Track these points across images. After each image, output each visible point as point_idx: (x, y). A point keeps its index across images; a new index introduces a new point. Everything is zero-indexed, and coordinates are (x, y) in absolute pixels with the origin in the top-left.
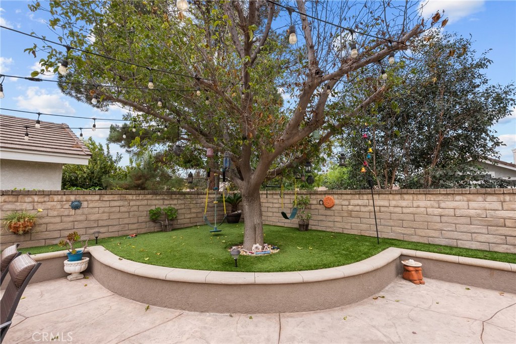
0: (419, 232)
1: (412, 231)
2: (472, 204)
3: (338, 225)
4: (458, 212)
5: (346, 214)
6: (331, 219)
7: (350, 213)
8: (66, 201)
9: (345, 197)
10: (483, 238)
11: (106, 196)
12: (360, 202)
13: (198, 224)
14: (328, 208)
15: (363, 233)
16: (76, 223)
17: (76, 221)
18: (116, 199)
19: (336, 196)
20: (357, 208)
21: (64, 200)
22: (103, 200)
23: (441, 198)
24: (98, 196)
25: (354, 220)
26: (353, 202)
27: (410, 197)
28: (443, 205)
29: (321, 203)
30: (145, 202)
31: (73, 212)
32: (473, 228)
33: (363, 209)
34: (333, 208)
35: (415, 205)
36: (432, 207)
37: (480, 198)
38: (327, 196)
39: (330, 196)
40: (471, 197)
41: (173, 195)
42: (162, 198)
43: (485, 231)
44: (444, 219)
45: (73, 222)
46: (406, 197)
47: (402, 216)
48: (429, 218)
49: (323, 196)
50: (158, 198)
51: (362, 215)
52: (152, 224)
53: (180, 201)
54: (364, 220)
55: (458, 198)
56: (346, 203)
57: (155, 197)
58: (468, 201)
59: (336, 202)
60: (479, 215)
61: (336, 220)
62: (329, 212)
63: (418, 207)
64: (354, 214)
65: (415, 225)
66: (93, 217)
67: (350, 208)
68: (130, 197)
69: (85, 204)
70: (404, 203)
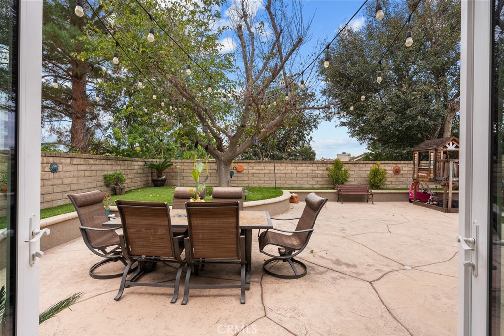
0: (288, 182)
1: (284, 182)
2: (309, 168)
3: (245, 182)
4: (304, 172)
5: (251, 175)
6: (241, 179)
7: (253, 175)
8: (46, 164)
9: (251, 165)
10: (310, 183)
11: (75, 160)
12: (259, 168)
13: (132, 189)
14: (239, 172)
15: (260, 186)
16: (55, 187)
17: (55, 185)
18: (82, 163)
19: (245, 164)
20: (258, 171)
21: (45, 162)
22: (73, 164)
23: (297, 165)
24: (70, 159)
25: (255, 179)
26: (255, 168)
27: (285, 165)
28: (298, 169)
29: (235, 168)
30: (100, 167)
31: (52, 175)
32: (308, 179)
33: (261, 172)
34: (243, 172)
35: (287, 169)
36: (294, 170)
37: (311, 165)
38: (239, 164)
39: (241, 164)
40: (308, 164)
41: (118, 161)
42: (111, 163)
43: (311, 180)
44: (298, 175)
45: (52, 185)
46: (283, 164)
47: (281, 175)
48: (292, 175)
49: (236, 164)
50: (109, 163)
51: (260, 175)
52: (106, 189)
53: (122, 167)
54: (261, 178)
55: (304, 165)
56: (251, 168)
57: (107, 163)
58: (307, 166)
59: (245, 168)
60: (310, 173)
61: (244, 179)
62: (239, 175)
63: (288, 170)
64: (255, 175)
65: (286, 179)
66: (67, 181)
67: (254, 171)
68: (91, 162)
69: (60, 167)
70: (282, 168)
